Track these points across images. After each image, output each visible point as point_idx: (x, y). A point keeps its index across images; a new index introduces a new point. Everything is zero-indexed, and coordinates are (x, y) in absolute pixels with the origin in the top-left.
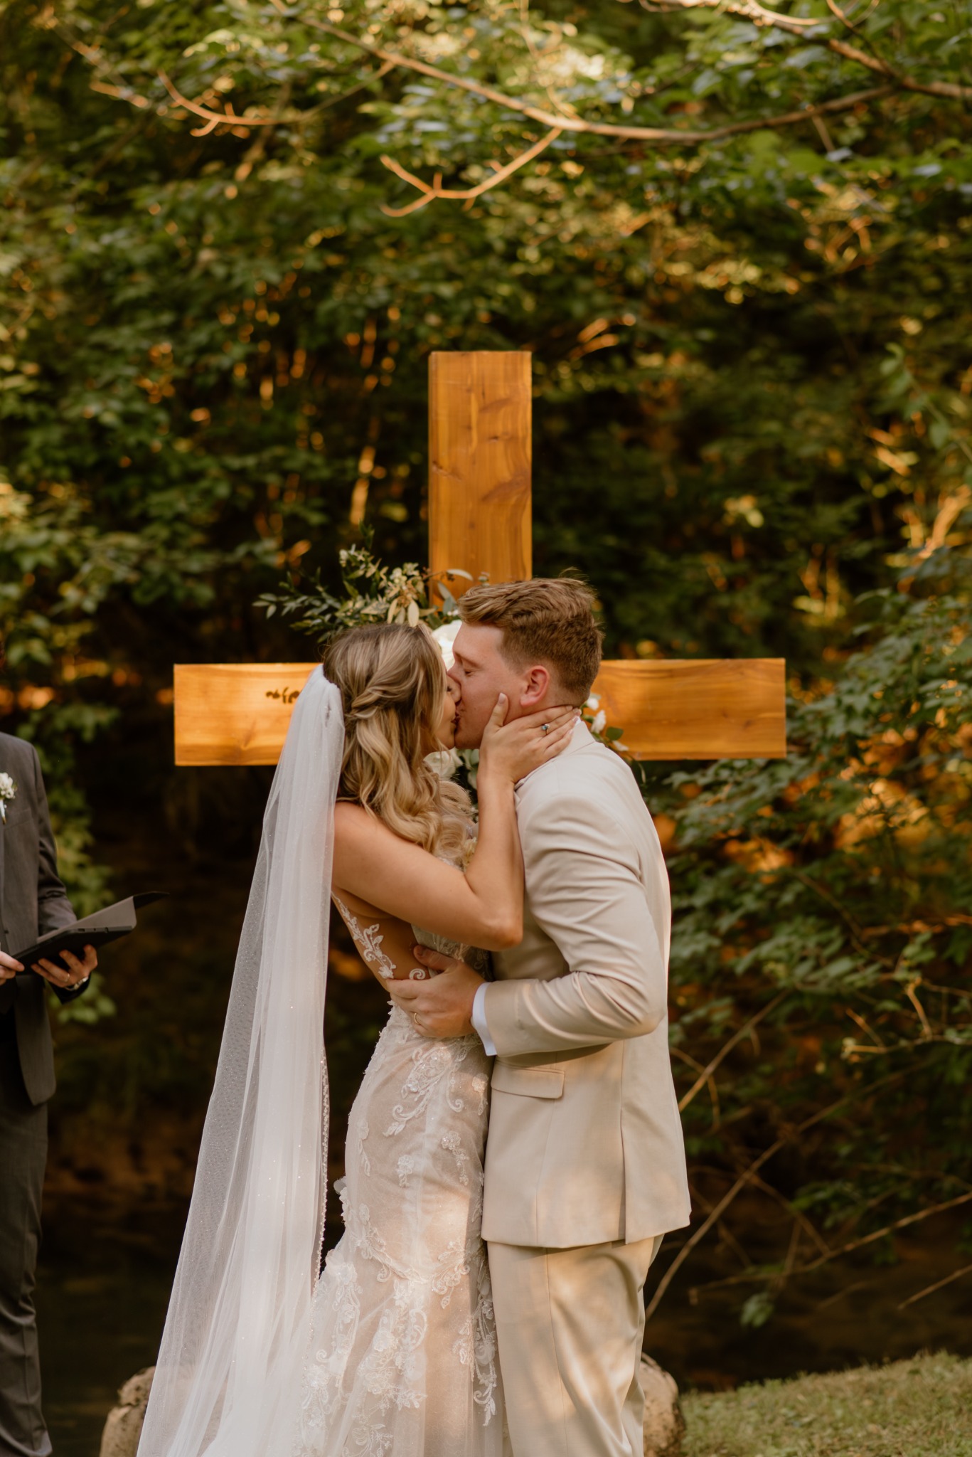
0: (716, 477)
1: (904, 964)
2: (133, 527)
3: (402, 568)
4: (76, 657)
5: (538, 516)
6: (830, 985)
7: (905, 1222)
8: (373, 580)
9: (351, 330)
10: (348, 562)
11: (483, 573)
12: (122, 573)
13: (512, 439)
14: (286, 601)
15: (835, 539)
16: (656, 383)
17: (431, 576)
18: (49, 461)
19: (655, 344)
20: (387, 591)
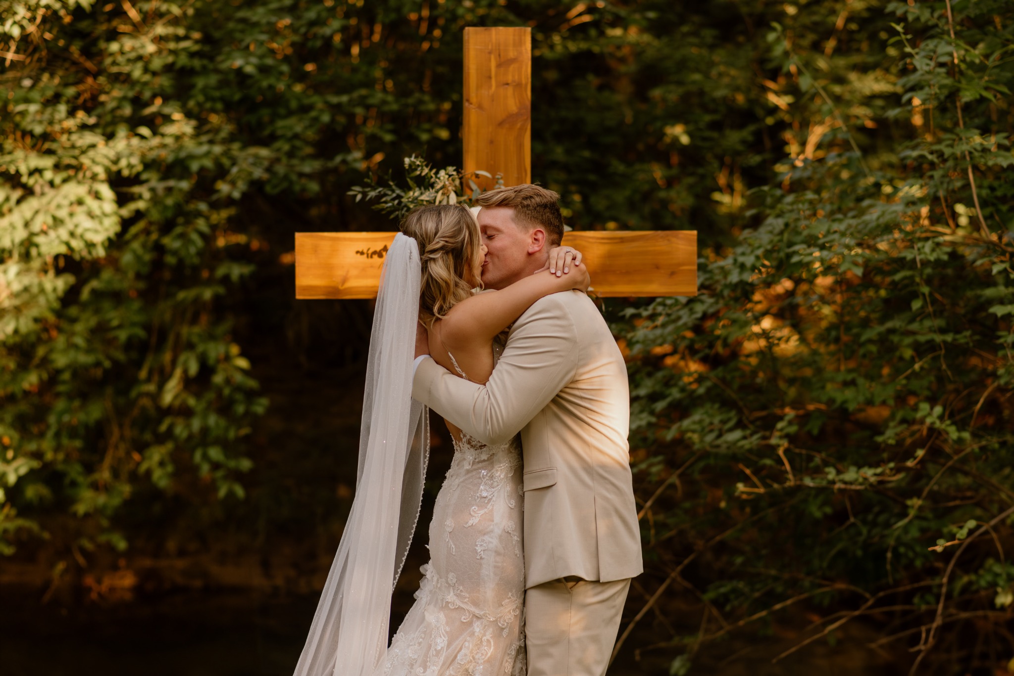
0: (659, 111)
1: (777, 434)
2: (265, 142)
3: (446, 170)
4: (225, 231)
5: (537, 135)
6: (728, 448)
7: (778, 607)
8: (426, 177)
9: (412, 11)
10: (410, 166)
11: (499, 173)
12: (258, 173)
13: (518, 85)
14: (369, 191)
15: (737, 153)
16: (619, 47)
17: (464, 175)
18: (209, 98)
19: (618, 22)
20: (435, 185)
